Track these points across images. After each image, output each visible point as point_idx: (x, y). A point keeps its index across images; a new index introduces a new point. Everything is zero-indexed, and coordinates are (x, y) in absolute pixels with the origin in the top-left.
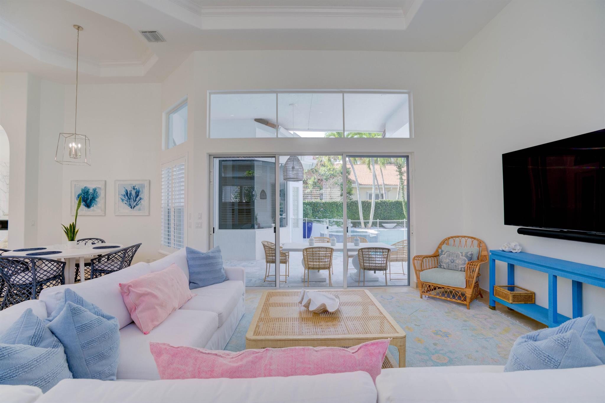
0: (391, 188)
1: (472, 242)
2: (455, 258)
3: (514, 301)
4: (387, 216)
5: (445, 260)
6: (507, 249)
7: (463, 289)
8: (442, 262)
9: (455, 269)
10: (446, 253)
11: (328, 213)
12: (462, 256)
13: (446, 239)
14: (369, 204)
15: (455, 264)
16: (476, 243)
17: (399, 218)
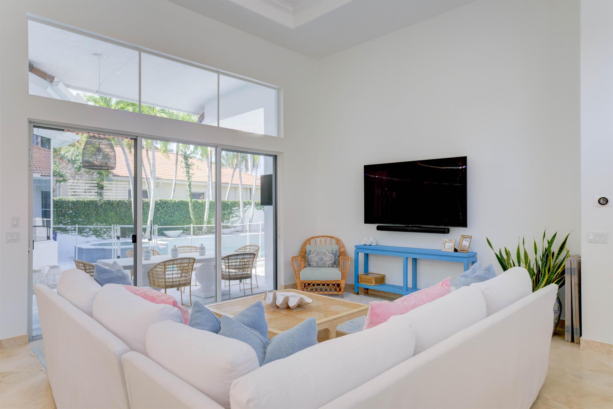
0: (159, 183)
1: (331, 241)
2: (323, 256)
3: (375, 284)
4: (168, 221)
5: (314, 259)
6: (368, 243)
7: (339, 281)
8: (311, 261)
9: (324, 266)
10: (314, 253)
11: (81, 218)
12: (329, 253)
13: (308, 239)
14: (145, 204)
15: (323, 262)
16: (334, 241)
17: (184, 224)
